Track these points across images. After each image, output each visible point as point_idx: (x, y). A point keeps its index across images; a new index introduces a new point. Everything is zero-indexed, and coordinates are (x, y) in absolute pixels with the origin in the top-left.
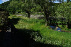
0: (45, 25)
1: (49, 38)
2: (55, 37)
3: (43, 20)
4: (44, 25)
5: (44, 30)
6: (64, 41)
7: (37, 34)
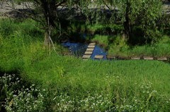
0: (45, 43)
1: (64, 90)
2: (86, 83)
4: (38, 44)
5: (44, 61)
6: (120, 93)
7: (14, 80)
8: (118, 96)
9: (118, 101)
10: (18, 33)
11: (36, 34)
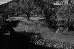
0: (46, 28)
1: (50, 41)
2: (56, 40)
3: (43, 23)
4: (44, 28)
5: (45, 33)
6: (66, 44)
8: (65, 45)
9: (65, 47)
10: (39, 25)
11: (44, 25)
